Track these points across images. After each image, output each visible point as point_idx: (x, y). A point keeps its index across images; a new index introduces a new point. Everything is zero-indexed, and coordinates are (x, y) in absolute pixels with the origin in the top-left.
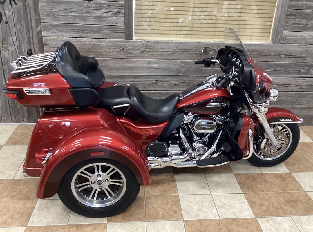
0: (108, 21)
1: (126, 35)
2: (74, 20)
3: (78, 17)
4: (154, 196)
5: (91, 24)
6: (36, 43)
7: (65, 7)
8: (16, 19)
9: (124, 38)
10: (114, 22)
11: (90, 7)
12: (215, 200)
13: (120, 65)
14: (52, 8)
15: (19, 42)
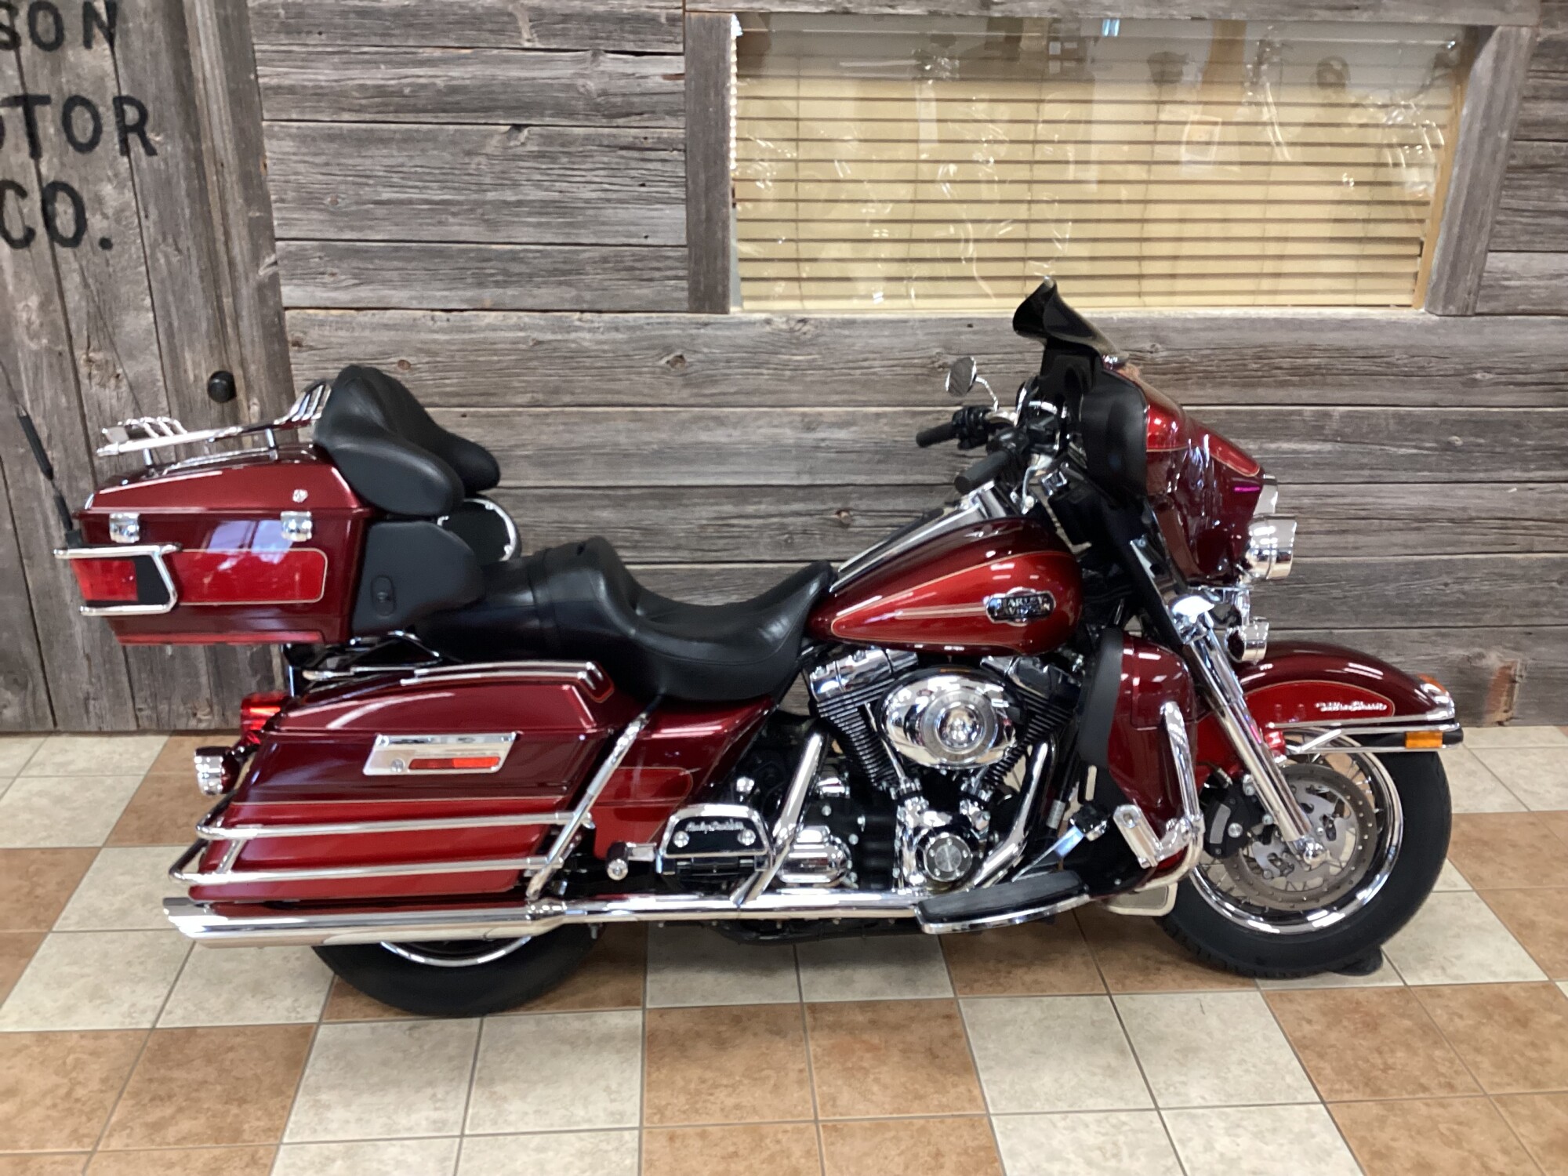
0: (604, 224)
1: (693, 290)
2: (440, 223)
3: (454, 209)
4: (866, 1124)
5: (524, 240)
6: (253, 342)
7: (394, 161)
8: (155, 223)
9: (686, 306)
10: (633, 228)
11: (516, 158)
12: (1180, 1141)
13: (664, 436)
14: (327, 164)
15: (170, 335)
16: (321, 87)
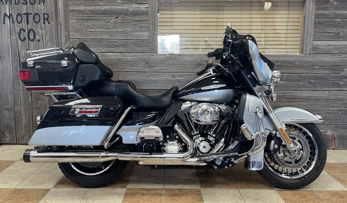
0: (133, 35)
1: (150, 48)
2: (101, 35)
3: (104, 33)
5: (117, 39)
7: (93, 24)
8: (48, 37)
9: (148, 52)
10: (138, 36)
11: (116, 23)
13: (144, 78)
14: (81, 24)
16: (81, 10)
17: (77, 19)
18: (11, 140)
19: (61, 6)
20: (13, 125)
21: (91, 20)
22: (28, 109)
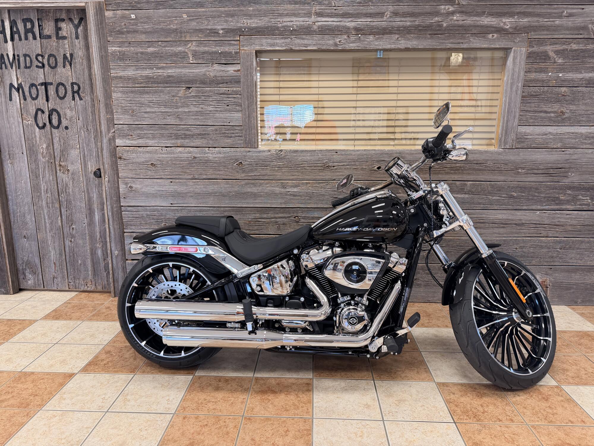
0: (215, 118)
1: (245, 140)
2: (165, 119)
5: (190, 124)
6: (107, 157)
7: (151, 99)
8: (81, 122)
9: (242, 146)
10: (225, 120)
11: (188, 97)
14: (131, 100)
15: (84, 157)
16: (129, 76)
17: (123, 92)
18: (35, 283)
19: (97, 71)
20: (37, 261)
21: (147, 93)
22: (57, 236)
